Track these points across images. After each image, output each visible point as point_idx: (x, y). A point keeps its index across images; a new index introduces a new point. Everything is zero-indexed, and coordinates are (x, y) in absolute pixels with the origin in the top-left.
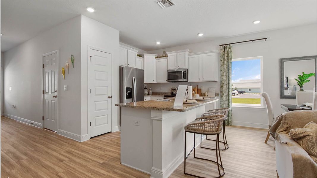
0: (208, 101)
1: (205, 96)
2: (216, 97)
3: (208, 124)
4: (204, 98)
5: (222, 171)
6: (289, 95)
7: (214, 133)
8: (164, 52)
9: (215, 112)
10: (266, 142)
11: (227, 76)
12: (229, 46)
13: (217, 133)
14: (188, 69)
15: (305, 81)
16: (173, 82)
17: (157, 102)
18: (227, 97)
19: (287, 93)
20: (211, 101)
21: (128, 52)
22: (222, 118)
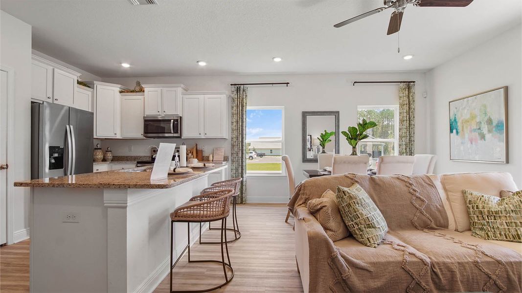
0: (212, 169)
1: (209, 161)
2: (225, 162)
3: (209, 205)
4: (204, 164)
5: (229, 274)
6: (312, 158)
7: (217, 217)
8: (138, 84)
9: (221, 186)
10: (286, 221)
11: (240, 131)
12: (244, 87)
13: (222, 216)
14: (181, 117)
15: (327, 141)
16: (154, 137)
17: (118, 173)
18: (240, 162)
19: (310, 155)
20: (216, 168)
21: (55, 73)
22: (231, 193)
